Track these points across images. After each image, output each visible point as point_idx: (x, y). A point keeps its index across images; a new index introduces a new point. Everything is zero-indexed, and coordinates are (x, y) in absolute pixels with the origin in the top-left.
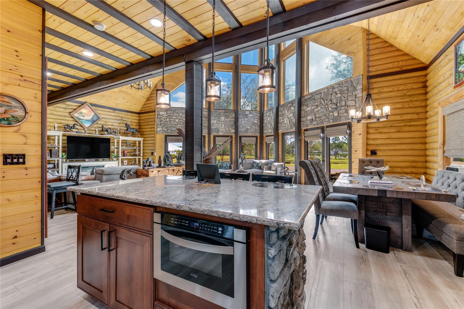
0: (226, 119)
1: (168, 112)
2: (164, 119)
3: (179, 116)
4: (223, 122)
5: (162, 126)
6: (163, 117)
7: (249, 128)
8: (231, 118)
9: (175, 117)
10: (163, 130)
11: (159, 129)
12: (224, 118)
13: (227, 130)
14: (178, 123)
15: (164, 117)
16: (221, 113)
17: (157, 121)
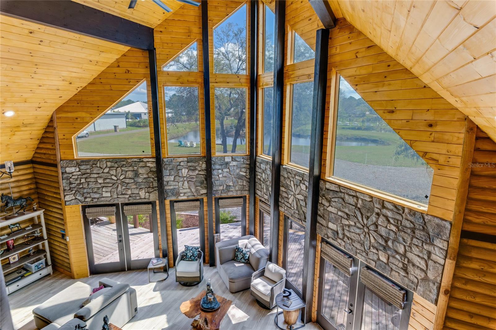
0: (191, 173)
1: (82, 167)
2: (76, 180)
3: (103, 172)
4: (185, 179)
5: (74, 192)
6: (73, 177)
7: (231, 184)
8: (200, 171)
9: (96, 176)
10: (76, 199)
11: (67, 198)
12: (187, 170)
13: (193, 190)
14: (103, 185)
15: (76, 177)
16: (182, 164)
17: (63, 184)
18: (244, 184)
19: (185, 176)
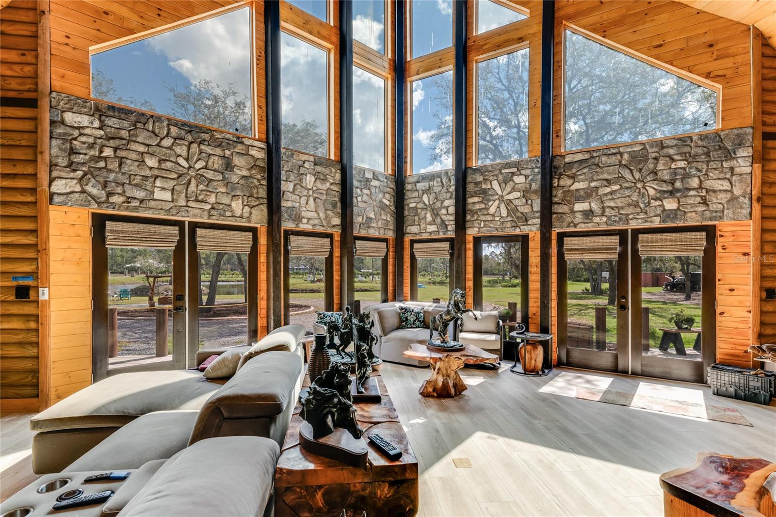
0: (319, 185)
1: (110, 122)
2: (91, 146)
3: (158, 145)
4: (311, 192)
5: (79, 174)
6: (84, 139)
7: (372, 215)
8: (332, 184)
9: (142, 149)
10: (83, 191)
11: (59, 186)
12: (313, 179)
14: (156, 172)
15: (91, 140)
16: (307, 165)
17: (53, 149)
18: (389, 219)
19: (310, 187)
